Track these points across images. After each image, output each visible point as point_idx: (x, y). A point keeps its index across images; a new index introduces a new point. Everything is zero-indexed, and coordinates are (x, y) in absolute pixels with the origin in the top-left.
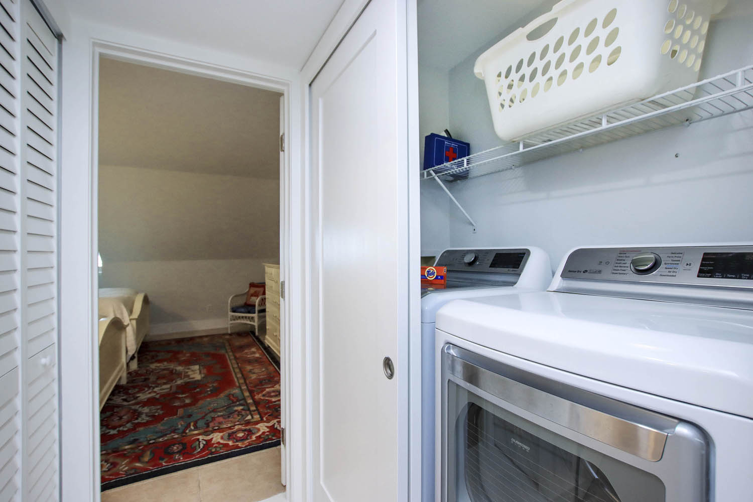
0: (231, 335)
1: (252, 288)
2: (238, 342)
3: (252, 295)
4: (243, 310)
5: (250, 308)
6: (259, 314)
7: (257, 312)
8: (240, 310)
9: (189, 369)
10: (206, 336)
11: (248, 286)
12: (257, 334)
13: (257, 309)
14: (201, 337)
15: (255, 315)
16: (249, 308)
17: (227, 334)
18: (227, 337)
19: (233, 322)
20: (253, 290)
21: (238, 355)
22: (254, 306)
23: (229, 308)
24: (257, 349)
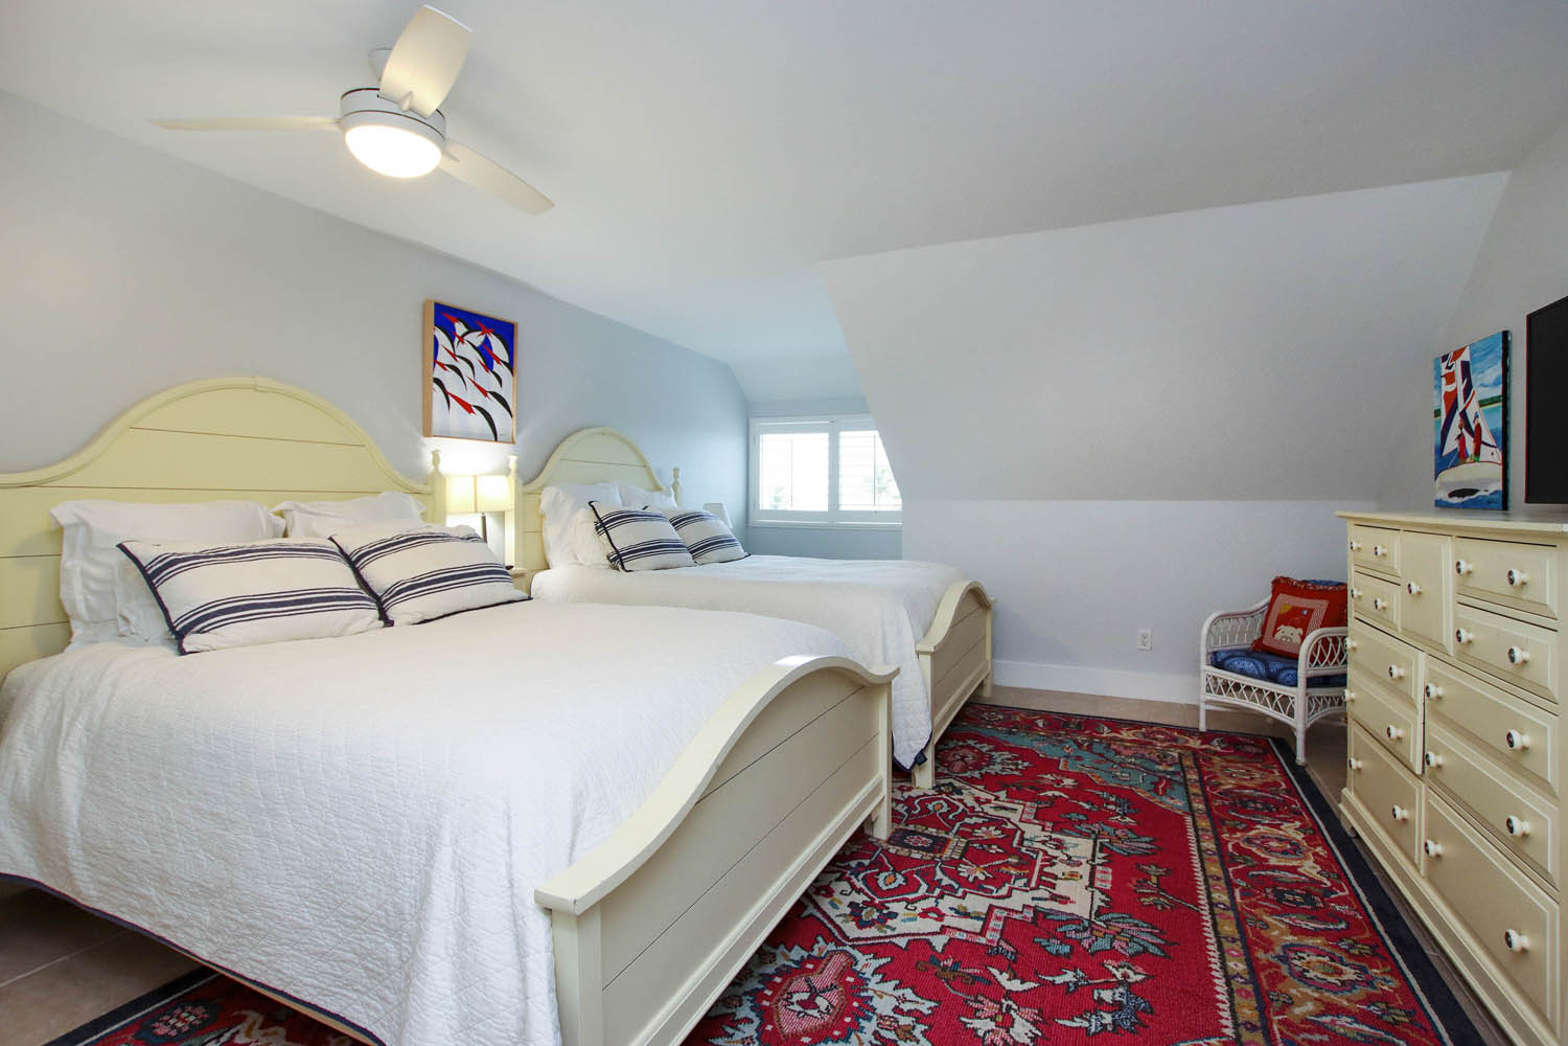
0: (1206, 737)
1: (1281, 597)
2: (1234, 777)
3: (1284, 620)
4: (1248, 665)
5: (1275, 666)
6: (1310, 690)
7: (1302, 682)
8: (1237, 663)
9: (1060, 846)
10: (1133, 725)
11: (1270, 587)
12: (1301, 758)
13: (1303, 669)
14: (1115, 724)
15: (1298, 694)
16: (1271, 659)
17: (1192, 732)
18: (1195, 743)
19: (1214, 697)
20: (1286, 602)
21: (1233, 840)
22: (1295, 657)
23: (1203, 651)
24: (1314, 836)
